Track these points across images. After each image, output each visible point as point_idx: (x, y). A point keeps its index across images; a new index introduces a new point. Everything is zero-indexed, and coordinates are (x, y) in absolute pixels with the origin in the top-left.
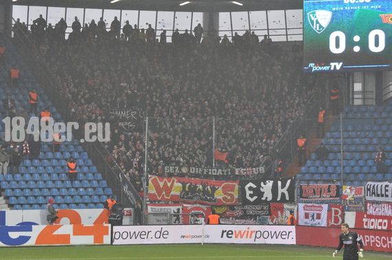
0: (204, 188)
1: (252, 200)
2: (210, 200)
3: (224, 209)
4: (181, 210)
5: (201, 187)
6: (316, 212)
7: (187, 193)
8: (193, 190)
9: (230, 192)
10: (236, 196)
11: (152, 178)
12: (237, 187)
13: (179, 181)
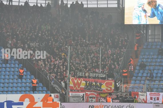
0: (96, 84)
2: (99, 90)
3: (106, 95)
4: (85, 95)
5: (94, 83)
6: (156, 97)
7: (88, 87)
8: (91, 85)
9: (109, 86)
10: (113, 88)
11: (71, 78)
12: (113, 83)
13: (84, 80)
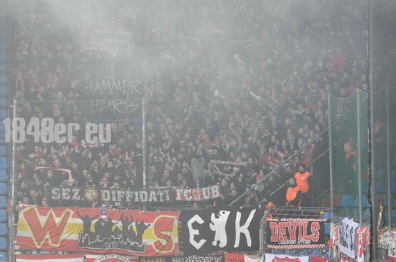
0: (125, 227)
1: (198, 246)
2: (134, 248)
5: (120, 225)
7: (93, 236)
8: (105, 229)
9: (164, 233)
10: (175, 240)
11: (24, 208)
12: (176, 223)
13: (77, 215)
